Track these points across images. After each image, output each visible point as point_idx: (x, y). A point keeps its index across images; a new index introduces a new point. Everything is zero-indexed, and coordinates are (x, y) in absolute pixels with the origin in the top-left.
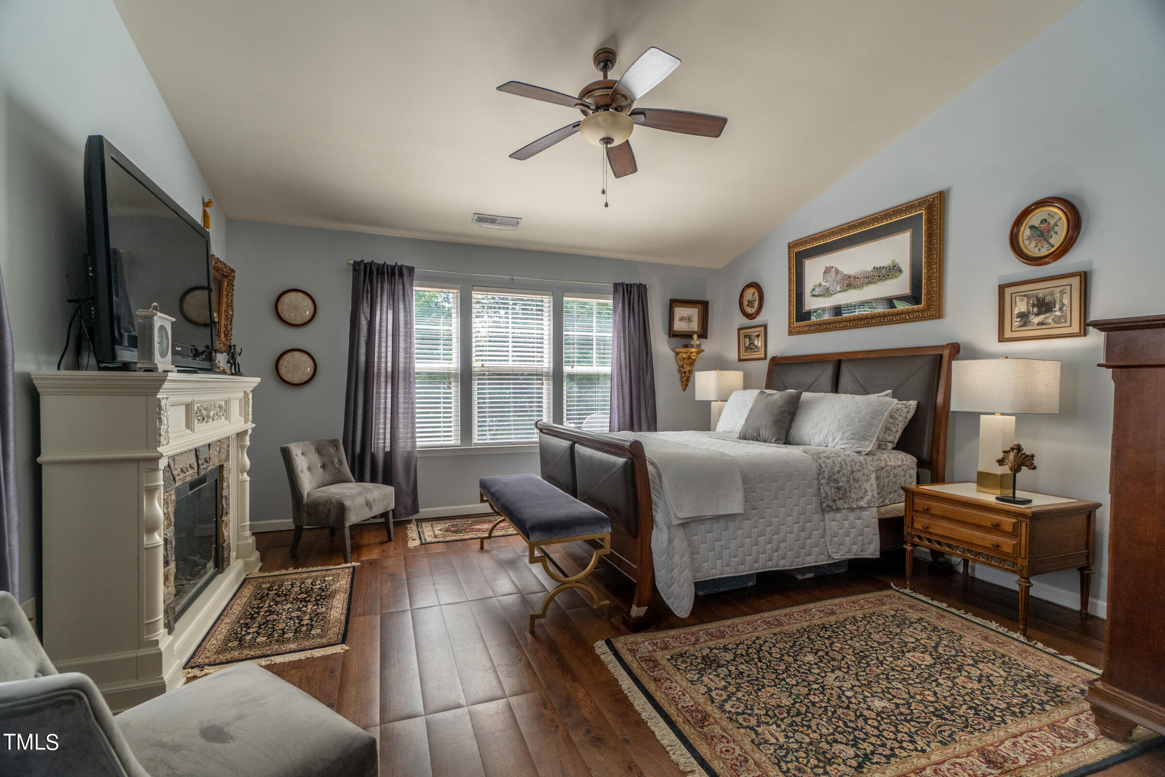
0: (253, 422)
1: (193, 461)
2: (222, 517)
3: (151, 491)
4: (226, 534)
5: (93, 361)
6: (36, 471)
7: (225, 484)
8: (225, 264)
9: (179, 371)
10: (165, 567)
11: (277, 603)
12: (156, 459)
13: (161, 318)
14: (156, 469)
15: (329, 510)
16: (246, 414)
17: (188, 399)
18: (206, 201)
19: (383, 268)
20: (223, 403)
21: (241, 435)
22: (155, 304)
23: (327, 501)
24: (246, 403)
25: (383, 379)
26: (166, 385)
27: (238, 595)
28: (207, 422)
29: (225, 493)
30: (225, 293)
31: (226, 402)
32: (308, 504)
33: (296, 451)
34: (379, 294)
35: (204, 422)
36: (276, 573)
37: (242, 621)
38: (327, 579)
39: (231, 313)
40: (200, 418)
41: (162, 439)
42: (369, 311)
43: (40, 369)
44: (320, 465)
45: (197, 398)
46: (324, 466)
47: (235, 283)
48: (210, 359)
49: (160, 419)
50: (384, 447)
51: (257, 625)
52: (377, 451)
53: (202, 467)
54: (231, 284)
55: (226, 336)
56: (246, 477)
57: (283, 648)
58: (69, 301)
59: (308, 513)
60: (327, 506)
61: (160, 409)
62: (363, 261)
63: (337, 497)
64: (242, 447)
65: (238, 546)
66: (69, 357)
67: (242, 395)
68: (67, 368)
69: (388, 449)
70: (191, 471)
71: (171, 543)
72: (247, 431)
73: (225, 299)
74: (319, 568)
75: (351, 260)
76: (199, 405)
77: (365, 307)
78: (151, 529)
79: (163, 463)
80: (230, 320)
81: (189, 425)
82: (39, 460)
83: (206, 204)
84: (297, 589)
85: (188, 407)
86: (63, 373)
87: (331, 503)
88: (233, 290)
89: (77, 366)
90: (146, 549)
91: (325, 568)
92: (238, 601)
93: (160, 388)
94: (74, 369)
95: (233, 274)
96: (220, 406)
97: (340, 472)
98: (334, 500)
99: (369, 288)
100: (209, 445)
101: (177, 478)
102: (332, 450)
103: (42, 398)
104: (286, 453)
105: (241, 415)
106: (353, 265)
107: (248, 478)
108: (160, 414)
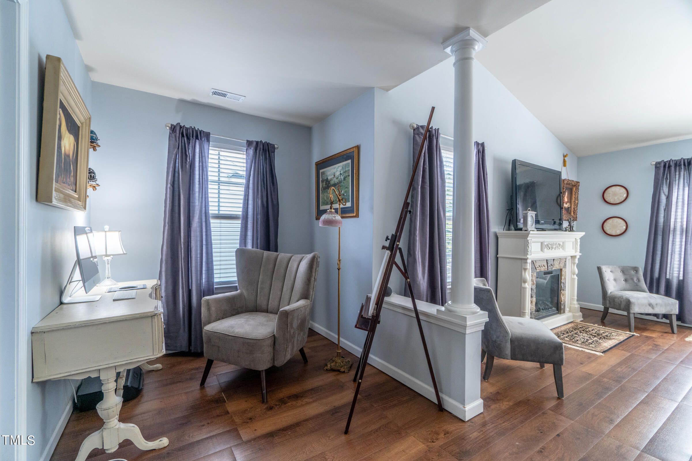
0: (580, 252)
1: (545, 264)
2: (561, 291)
3: (525, 269)
4: (562, 298)
5: (513, 228)
6: (497, 259)
7: (563, 277)
8: (573, 181)
9: (537, 231)
10: (531, 298)
11: (581, 332)
12: (526, 259)
13: (531, 213)
14: (527, 263)
15: (621, 301)
16: (576, 248)
17: (542, 240)
18: (565, 154)
19: (681, 162)
20: (561, 243)
21: (573, 257)
22: (529, 208)
23: (620, 297)
24: (576, 243)
25: (678, 232)
26: (530, 235)
27: (566, 325)
28: (552, 250)
29: (562, 281)
30: (574, 193)
31: (563, 243)
32: (610, 297)
33: (605, 269)
34: (677, 178)
35: (550, 250)
36: (588, 324)
37: (563, 332)
38: (613, 334)
39: (577, 202)
40: (549, 248)
41: (529, 253)
42: (667, 190)
43: (499, 231)
44: (623, 279)
45: (546, 240)
46: (626, 280)
47: (579, 188)
48: (560, 224)
49: (528, 246)
50: (679, 276)
51: (568, 335)
52: (672, 278)
53: (549, 267)
54: (577, 189)
55: (574, 213)
56: (576, 277)
57: (574, 344)
58: (507, 210)
59: (609, 301)
60: (620, 299)
61: (528, 243)
62: (664, 160)
63: (627, 296)
64: (574, 264)
65: (570, 306)
66: (507, 226)
67: (574, 240)
68: (506, 230)
69: (681, 278)
70: (544, 268)
71: (534, 290)
72: (576, 256)
73: (574, 196)
74: (613, 329)
75: (653, 162)
76: (548, 243)
77: (664, 189)
78: (525, 282)
79: (529, 261)
80: (576, 205)
81: (542, 250)
82: (498, 256)
83: (565, 156)
84: (594, 332)
85: (542, 243)
86: (505, 231)
87: (622, 298)
88: (578, 191)
89: (509, 229)
90: (523, 288)
91: (616, 330)
92: (565, 327)
93: (528, 236)
94: (508, 230)
95: (578, 184)
96: (559, 244)
97: (637, 285)
98: (624, 297)
99: (668, 176)
100: (554, 259)
101: (537, 269)
102: (633, 273)
103: (499, 239)
104: (599, 269)
105: (573, 249)
106: (655, 165)
107: (576, 278)
108: (528, 245)
